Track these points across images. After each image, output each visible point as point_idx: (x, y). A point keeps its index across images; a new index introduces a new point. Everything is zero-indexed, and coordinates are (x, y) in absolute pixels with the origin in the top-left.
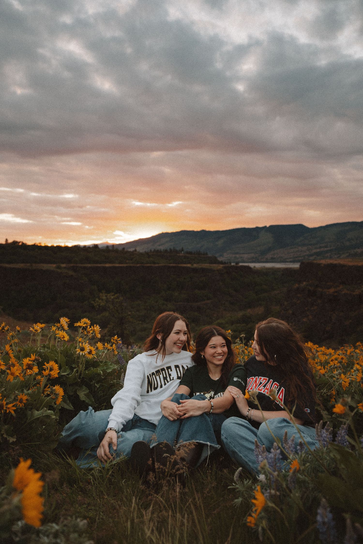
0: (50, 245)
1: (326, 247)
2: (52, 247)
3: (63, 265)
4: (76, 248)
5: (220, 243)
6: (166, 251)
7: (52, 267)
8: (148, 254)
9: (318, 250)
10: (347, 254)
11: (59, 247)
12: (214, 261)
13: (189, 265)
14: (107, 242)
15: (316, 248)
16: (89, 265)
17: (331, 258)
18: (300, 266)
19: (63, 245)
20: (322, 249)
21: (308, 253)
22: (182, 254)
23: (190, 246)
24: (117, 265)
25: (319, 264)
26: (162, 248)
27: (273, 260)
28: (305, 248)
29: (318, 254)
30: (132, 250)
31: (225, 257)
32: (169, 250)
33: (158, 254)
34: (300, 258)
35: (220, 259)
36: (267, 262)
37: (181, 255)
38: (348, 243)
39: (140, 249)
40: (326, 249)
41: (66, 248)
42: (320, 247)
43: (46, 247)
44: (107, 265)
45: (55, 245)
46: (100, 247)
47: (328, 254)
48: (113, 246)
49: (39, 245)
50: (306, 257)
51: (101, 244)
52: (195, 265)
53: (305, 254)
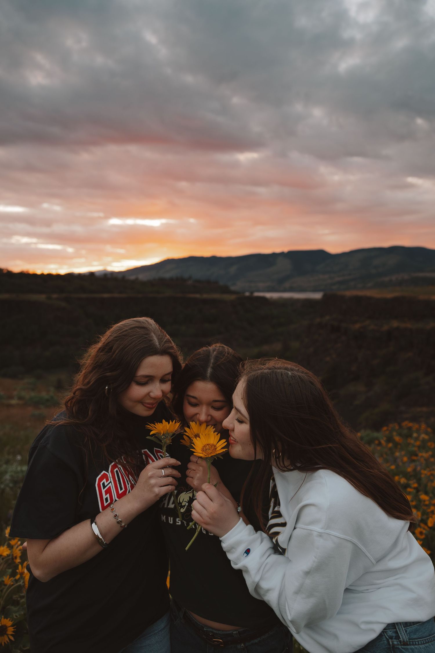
0: (39, 272)
1: (350, 275)
2: (42, 275)
3: (55, 296)
4: (70, 277)
5: (233, 270)
6: (171, 279)
7: (42, 297)
8: (151, 283)
9: (341, 279)
10: (374, 284)
11: (50, 276)
12: (226, 290)
13: (198, 296)
14: (105, 270)
15: (339, 276)
16: (84, 296)
17: (355, 288)
19: (54, 272)
20: (346, 278)
21: (329, 282)
22: (190, 282)
23: (198, 274)
24: (116, 295)
26: (168, 276)
27: (291, 289)
28: (326, 277)
29: (341, 283)
30: (133, 278)
31: (238, 286)
32: (175, 278)
33: (162, 282)
34: (322, 288)
35: (233, 288)
36: (285, 291)
38: (374, 271)
39: (142, 277)
40: (350, 277)
41: (58, 276)
42: (343, 276)
43: (35, 275)
44: (106, 296)
45: (46, 272)
46: (97, 274)
47: (352, 284)
48: (112, 273)
49: (26, 273)
50: (329, 286)
51: (99, 271)
52: (205, 296)
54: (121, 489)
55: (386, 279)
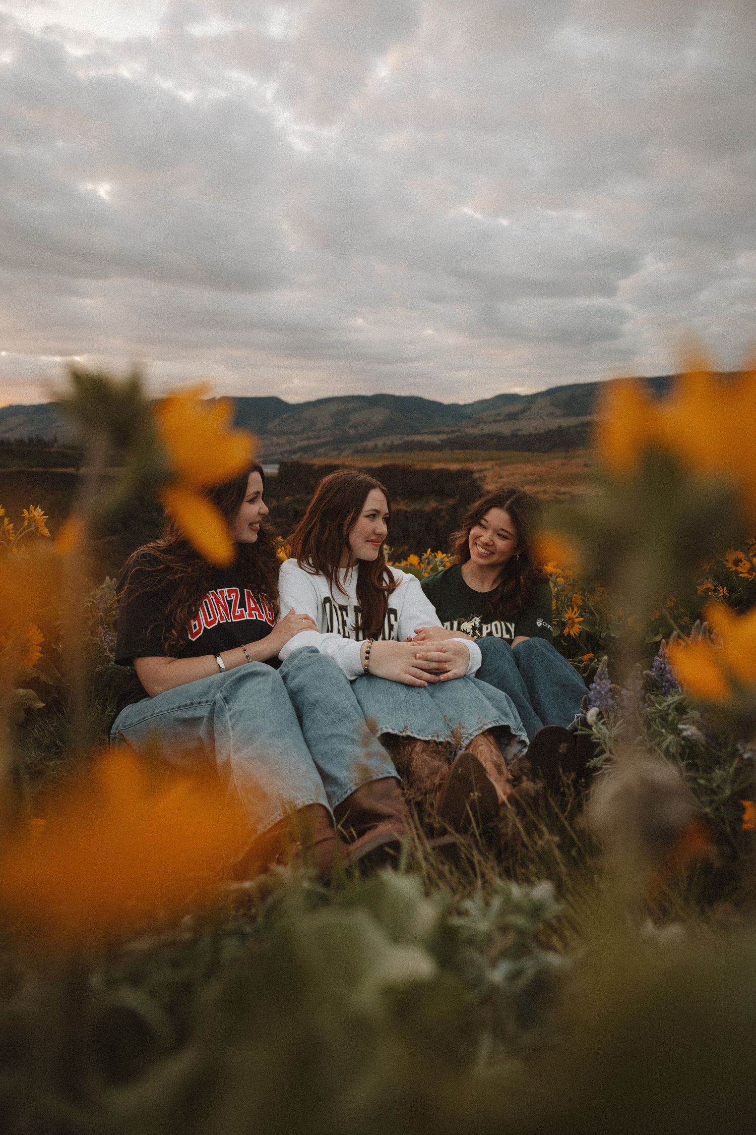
1: (318, 437)
6: (20, 442)
9: (305, 443)
10: (351, 451)
13: (70, 471)
15: (302, 440)
17: (326, 455)
18: (279, 469)
20: (312, 442)
21: (288, 448)
22: (55, 448)
23: (68, 433)
25: (311, 467)
26: (12, 436)
28: (283, 440)
29: (304, 450)
32: (26, 440)
34: (276, 457)
37: (53, 450)
38: (352, 432)
40: (318, 441)
42: (309, 438)
47: (322, 450)
50: (286, 455)
52: (83, 472)
53: (284, 449)
54: (210, 617)
55: (370, 444)
